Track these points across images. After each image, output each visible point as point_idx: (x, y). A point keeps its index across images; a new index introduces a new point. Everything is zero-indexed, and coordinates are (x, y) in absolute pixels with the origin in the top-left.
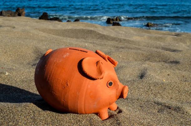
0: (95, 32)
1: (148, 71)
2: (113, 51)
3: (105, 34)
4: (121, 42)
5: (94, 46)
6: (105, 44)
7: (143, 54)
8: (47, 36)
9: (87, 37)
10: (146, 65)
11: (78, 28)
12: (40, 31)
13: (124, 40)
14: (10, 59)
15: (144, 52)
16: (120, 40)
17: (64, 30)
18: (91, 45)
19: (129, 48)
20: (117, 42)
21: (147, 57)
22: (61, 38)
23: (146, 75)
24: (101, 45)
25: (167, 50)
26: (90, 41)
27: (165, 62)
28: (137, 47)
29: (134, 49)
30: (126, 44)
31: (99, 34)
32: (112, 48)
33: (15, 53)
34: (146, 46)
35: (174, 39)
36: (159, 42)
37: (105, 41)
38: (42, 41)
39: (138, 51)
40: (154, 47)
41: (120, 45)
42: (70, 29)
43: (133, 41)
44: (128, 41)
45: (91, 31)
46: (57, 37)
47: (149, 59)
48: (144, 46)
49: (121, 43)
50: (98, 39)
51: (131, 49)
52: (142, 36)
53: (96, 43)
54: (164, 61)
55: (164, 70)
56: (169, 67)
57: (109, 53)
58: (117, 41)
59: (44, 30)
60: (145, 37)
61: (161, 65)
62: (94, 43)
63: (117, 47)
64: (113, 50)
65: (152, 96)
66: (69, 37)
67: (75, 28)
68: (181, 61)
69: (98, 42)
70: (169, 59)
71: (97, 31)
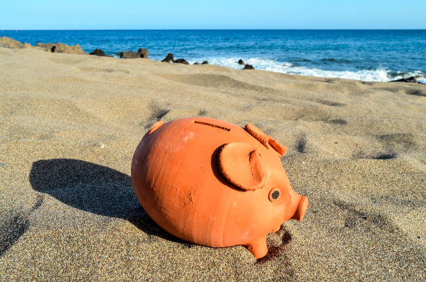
0: (229, 78)
1: (308, 138)
2: (253, 104)
3: (240, 80)
4: (262, 91)
5: (228, 97)
6: (243, 95)
7: (293, 109)
8: (169, 84)
9: (218, 85)
10: (302, 126)
11: (207, 73)
12: (160, 76)
13: (267, 89)
14: (117, 116)
15: (295, 107)
16: (261, 89)
17: (191, 75)
18: (224, 96)
19: (274, 100)
20: (257, 92)
21: (299, 113)
22: (185, 85)
23: (306, 146)
24: (237, 96)
25: (325, 103)
26: (223, 90)
27: (325, 120)
28: (284, 98)
29: (281, 102)
30: (269, 94)
31: (234, 81)
32: (252, 101)
33: (124, 109)
34: (295, 98)
35: (328, 87)
36: (310, 92)
37: (241, 90)
38: (161, 90)
39: (288, 105)
40: (306, 99)
41: (262, 96)
42: (198, 75)
43: (278, 91)
44: (272, 91)
45: (224, 76)
46: (181, 84)
47: (302, 117)
48: (293, 97)
49: (263, 93)
50: (232, 87)
51: (278, 101)
52: (286, 83)
53: (230, 93)
54: (323, 120)
55: (328, 136)
56: (332, 129)
57: (248, 107)
58: (257, 90)
59: (165, 76)
60: (292, 84)
61: (321, 126)
62: (227, 93)
63: (258, 99)
64: (254, 102)
65: (324, 185)
66: (196, 84)
67: (204, 73)
68: (347, 119)
69: (233, 91)
70: (329, 117)
71: (232, 77)
